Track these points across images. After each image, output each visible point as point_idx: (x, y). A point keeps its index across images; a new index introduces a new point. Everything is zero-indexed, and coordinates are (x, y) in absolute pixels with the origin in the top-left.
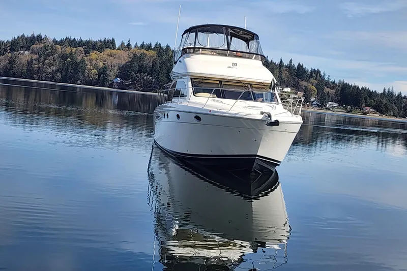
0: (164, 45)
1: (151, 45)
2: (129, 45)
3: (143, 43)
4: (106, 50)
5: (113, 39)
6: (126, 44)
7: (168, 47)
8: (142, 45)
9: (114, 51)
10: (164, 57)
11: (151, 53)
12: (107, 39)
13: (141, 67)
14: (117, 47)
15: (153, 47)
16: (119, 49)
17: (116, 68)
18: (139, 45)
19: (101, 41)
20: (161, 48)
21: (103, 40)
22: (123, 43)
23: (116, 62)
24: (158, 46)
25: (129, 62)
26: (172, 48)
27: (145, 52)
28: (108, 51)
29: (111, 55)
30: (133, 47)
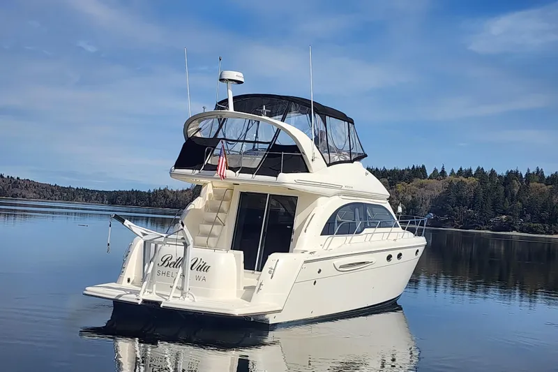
0: (487, 170)
1: (470, 170)
2: (443, 172)
3: (461, 169)
4: (415, 180)
5: (423, 166)
6: (439, 171)
7: (493, 172)
8: (460, 171)
9: (426, 180)
10: (489, 185)
11: (472, 180)
12: (415, 167)
13: (459, 198)
14: (428, 175)
15: (473, 173)
16: (431, 178)
17: (428, 202)
18: (456, 172)
19: (408, 170)
20: (484, 173)
21: (411, 168)
22: (436, 170)
23: (427, 193)
24: (480, 171)
25: (444, 193)
26: (499, 173)
27: (464, 179)
28: (418, 181)
29: (421, 186)
30: (448, 174)
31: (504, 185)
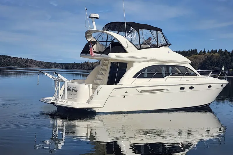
0: (223, 50)
1: (216, 50)
2: (204, 51)
3: (212, 50)
4: (192, 55)
5: (196, 49)
6: (203, 51)
7: (226, 51)
8: (212, 51)
9: (197, 55)
10: (224, 56)
11: (217, 54)
12: (193, 50)
13: (211, 63)
14: (198, 53)
15: (217, 52)
16: (199, 54)
17: (198, 64)
18: (210, 51)
19: (190, 51)
20: (222, 51)
21: (190, 50)
22: (201, 51)
23: (198, 61)
24: (220, 51)
25: (205, 60)
26: (228, 51)
27: (213, 54)
28: (194, 56)
29: (195, 58)
30: (207, 52)
31: (231, 56)
